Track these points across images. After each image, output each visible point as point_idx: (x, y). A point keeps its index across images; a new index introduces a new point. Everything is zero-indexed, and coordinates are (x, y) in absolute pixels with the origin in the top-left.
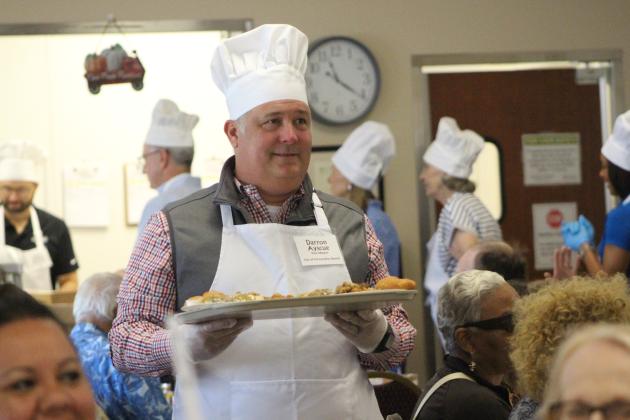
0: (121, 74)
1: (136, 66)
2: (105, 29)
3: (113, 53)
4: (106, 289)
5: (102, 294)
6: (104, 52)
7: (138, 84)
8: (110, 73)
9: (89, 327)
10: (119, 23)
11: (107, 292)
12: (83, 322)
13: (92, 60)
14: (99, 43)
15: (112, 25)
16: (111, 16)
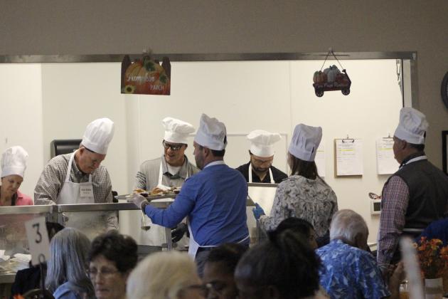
0: (336, 84)
1: (345, 80)
2: (326, 58)
3: (331, 71)
4: (350, 225)
5: (349, 227)
6: (325, 70)
7: (346, 91)
8: (329, 84)
9: (339, 242)
10: (335, 53)
11: (352, 227)
12: (335, 240)
13: (318, 75)
14: (322, 65)
15: (331, 54)
16: (330, 49)
